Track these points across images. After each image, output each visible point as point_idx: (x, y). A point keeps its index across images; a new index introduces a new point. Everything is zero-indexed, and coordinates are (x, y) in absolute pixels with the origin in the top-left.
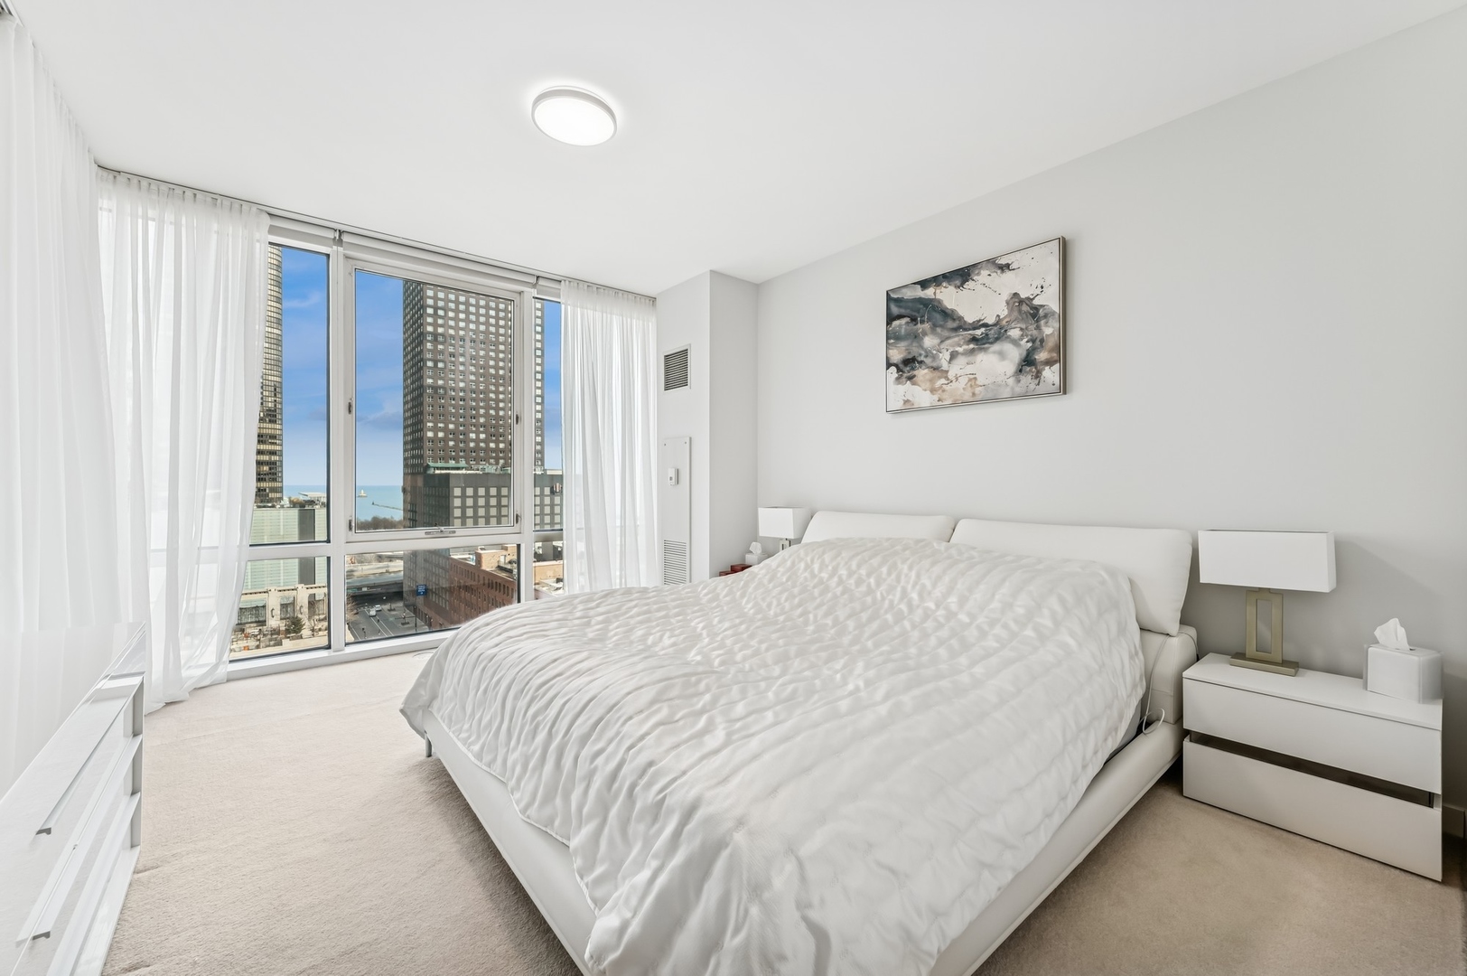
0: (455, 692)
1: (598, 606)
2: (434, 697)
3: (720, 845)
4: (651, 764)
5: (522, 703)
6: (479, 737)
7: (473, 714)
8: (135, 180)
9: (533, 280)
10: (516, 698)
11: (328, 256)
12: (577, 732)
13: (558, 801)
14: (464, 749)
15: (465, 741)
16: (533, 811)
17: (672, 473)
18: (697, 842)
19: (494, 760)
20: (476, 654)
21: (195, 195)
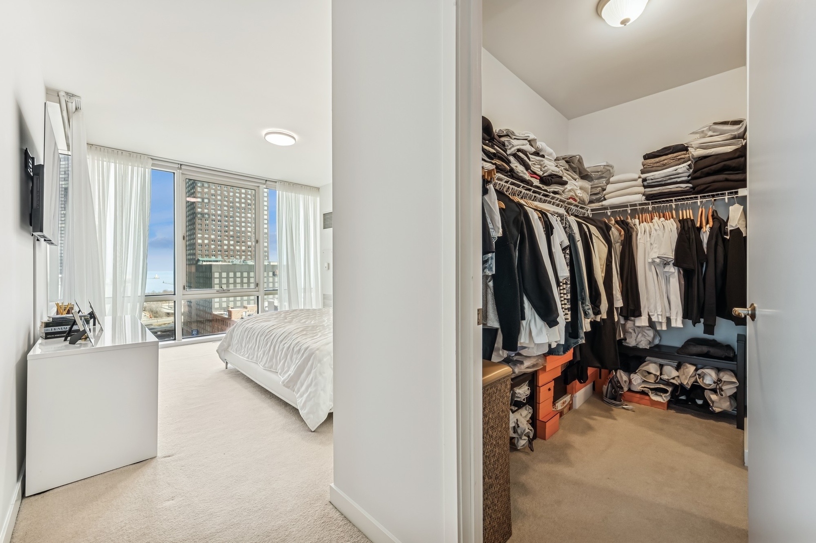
0: (238, 341)
1: (290, 314)
2: (229, 346)
3: (313, 353)
4: (299, 342)
5: (263, 337)
6: (247, 353)
7: (245, 346)
8: (99, 148)
9: (264, 182)
10: (261, 336)
11: (174, 173)
12: (279, 340)
13: (274, 360)
14: (243, 358)
15: (242, 356)
16: (266, 365)
17: (326, 265)
18: (307, 354)
19: (254, 357)
20: (246, 327)
21: (122, 153)
